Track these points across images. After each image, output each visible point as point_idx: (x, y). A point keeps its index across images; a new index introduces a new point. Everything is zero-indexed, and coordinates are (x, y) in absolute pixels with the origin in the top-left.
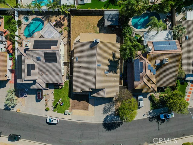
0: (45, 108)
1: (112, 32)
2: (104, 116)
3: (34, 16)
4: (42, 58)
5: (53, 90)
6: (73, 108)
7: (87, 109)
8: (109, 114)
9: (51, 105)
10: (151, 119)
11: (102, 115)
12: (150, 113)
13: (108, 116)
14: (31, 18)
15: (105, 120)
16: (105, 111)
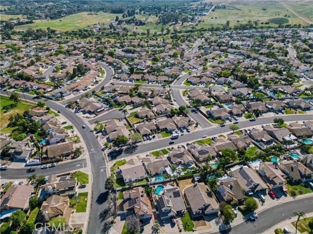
0: (178, 230)
1: (202, 182)
2: (218, 227)
3: (158, 185)
4: (172, 196)
5: (180, 218)
6: (197, 226)
7: (205, 225)
8: (220, 224)
9: (181, 227)
10: (246, 221)
11: (216, 226)
12: (244, 219)
13: (220, 226)
14: (156, 186)
15: (220, 229)
16: (217, 223)
